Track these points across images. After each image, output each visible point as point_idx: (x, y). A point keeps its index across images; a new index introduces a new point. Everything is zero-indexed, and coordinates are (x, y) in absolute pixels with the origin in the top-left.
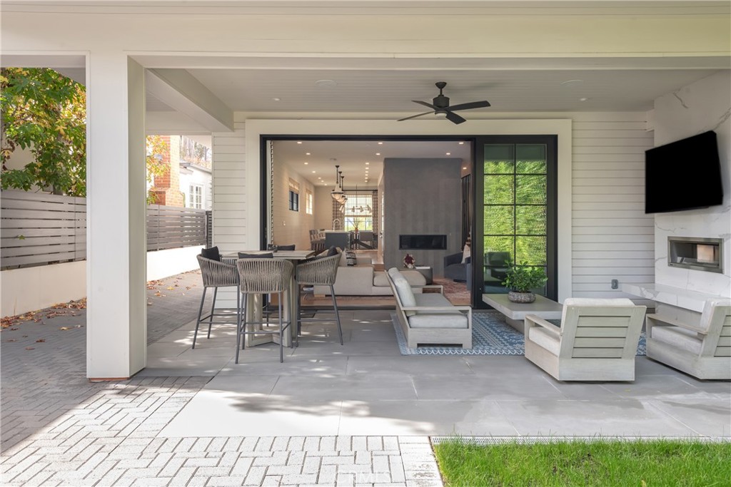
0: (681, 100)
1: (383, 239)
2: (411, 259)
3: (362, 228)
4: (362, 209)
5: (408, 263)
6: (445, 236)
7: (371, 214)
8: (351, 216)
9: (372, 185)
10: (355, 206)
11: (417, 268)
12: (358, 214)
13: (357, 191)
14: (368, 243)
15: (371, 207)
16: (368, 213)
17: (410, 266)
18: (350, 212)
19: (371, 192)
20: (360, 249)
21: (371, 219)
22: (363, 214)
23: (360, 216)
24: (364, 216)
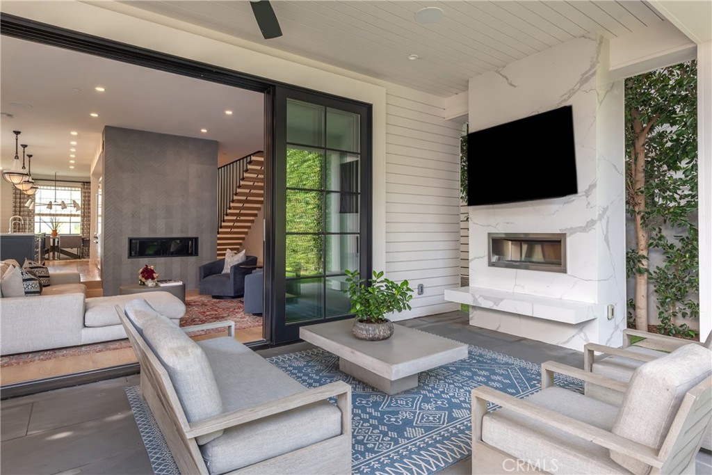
0: (507, 79)
1: (99, 245)
2: (152, 272)
3: (64, 230)
4: (64, 206)
5: (147, 279)
6: (196, 239)
7: (79, 212)
8: (46, 215)
9: (81, 174)
10: (53, 200)
11: (162, 285)
12: (59, 213)
13: (56, 181)
14: (74, 251)
15: (79, 202)
16: (74, 211)
17: (150, 283)
18: (45, 210)
19: (80, 184)
20: (59, 258)
21: (79, 219)
22: (66, 211)
23: (61, 215)
24: (68, 215)
